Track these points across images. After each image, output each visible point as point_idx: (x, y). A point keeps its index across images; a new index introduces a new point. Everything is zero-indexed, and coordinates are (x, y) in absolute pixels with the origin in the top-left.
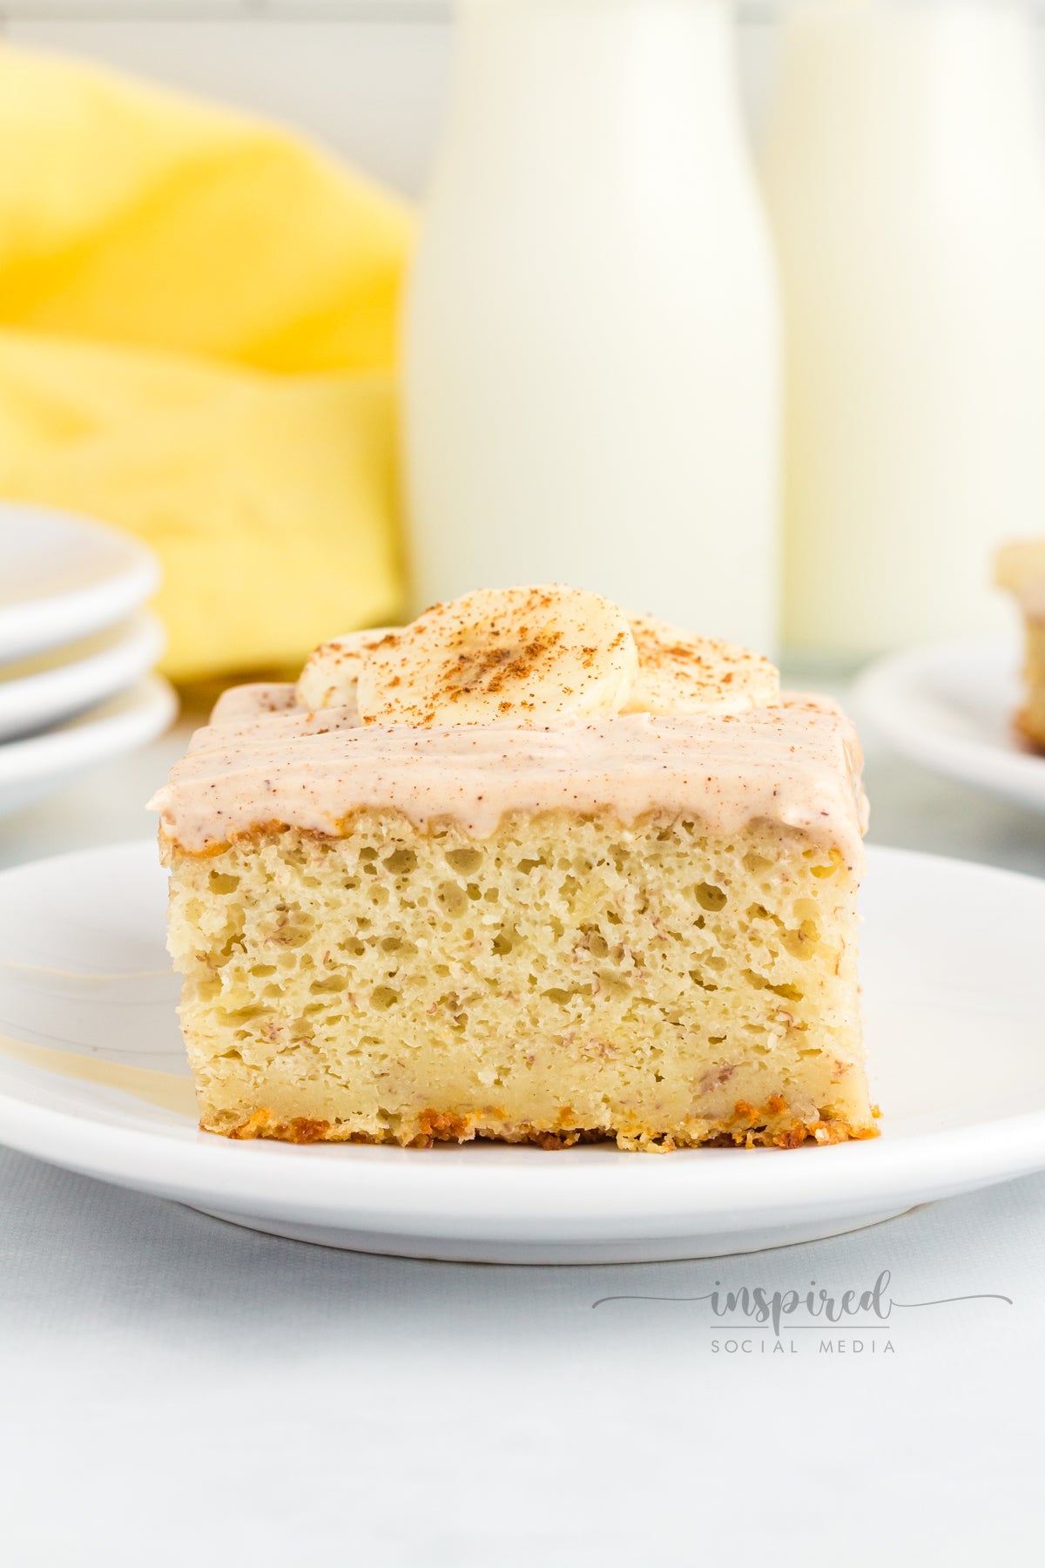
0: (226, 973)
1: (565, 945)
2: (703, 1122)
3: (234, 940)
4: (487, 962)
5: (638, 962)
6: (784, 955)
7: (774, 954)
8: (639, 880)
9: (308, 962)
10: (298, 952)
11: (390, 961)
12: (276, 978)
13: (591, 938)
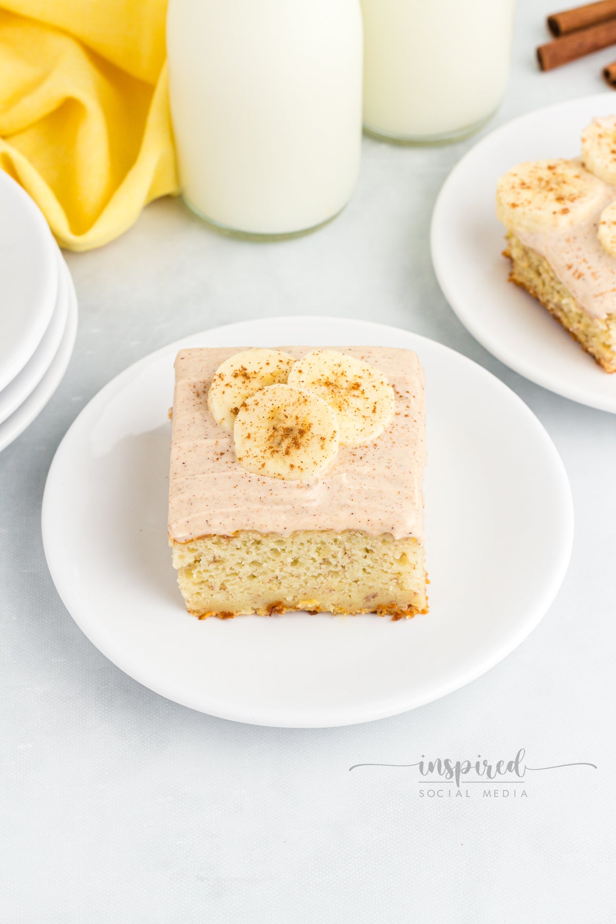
0: (194, 572)
1: (317, 564)
2: (367, 609)
3: (197, 561)
4: (289, 569)
5: (344, 567)
6: (395, 565)
7: (392, 564)
8: (343, 546)
9: (224, 569)
10: (221, 567)
11: (254, 568)
12: (212, 574)
13: (326, 561)
